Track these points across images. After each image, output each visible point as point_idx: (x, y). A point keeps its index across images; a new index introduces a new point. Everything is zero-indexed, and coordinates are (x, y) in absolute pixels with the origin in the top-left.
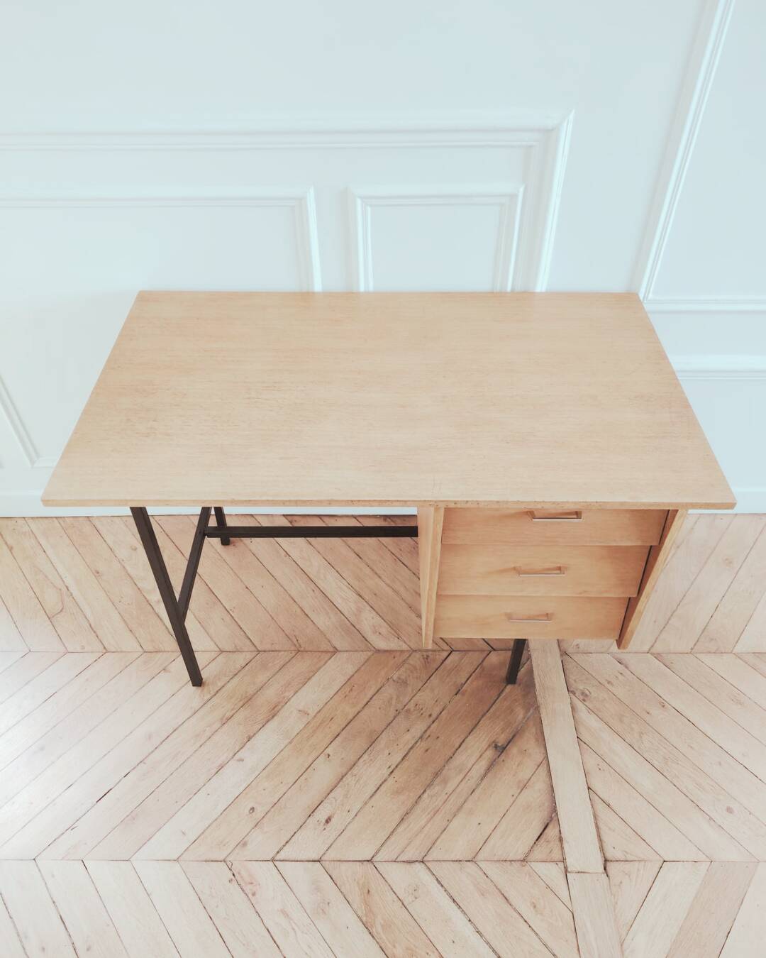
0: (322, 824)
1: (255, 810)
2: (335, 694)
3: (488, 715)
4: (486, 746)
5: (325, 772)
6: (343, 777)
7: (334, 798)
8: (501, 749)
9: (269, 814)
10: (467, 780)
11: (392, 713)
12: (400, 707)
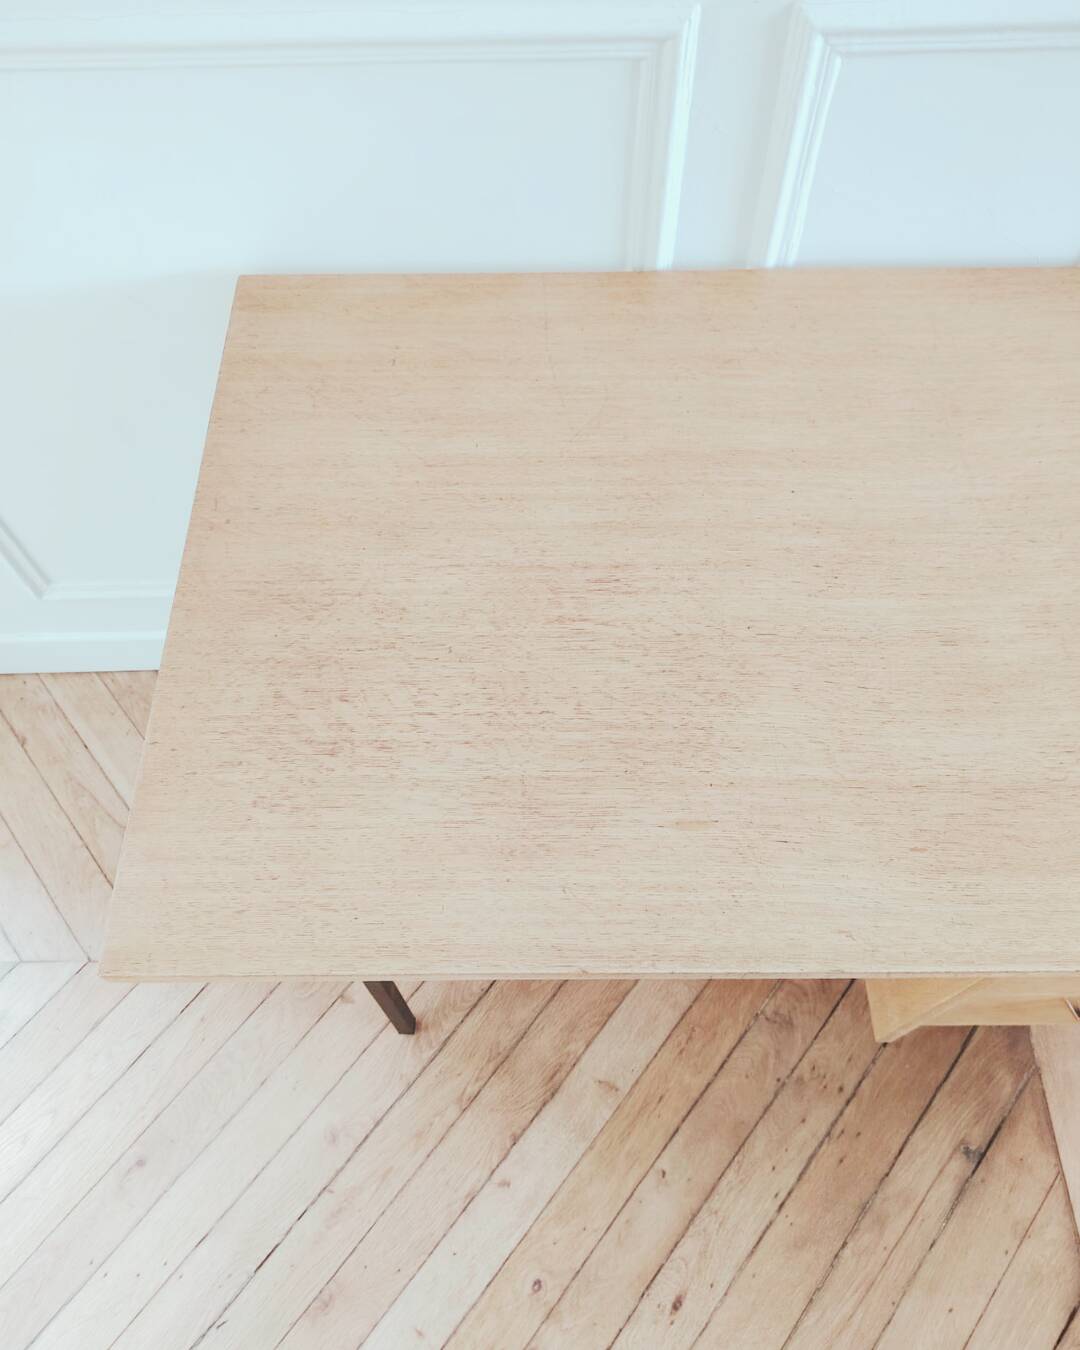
0: (667, 1312)
1: (542, 1284)
2: (662, 1046)
3: (947, 1086)
4: (950, 1151)
5: (659, 1211)
6: (694, 1216)
7: (683, 1259)
8: (978, 1157)
9: (570, 1293)
10: (918, 1221)
11: (771, 1085)
12: (783, 1072)
